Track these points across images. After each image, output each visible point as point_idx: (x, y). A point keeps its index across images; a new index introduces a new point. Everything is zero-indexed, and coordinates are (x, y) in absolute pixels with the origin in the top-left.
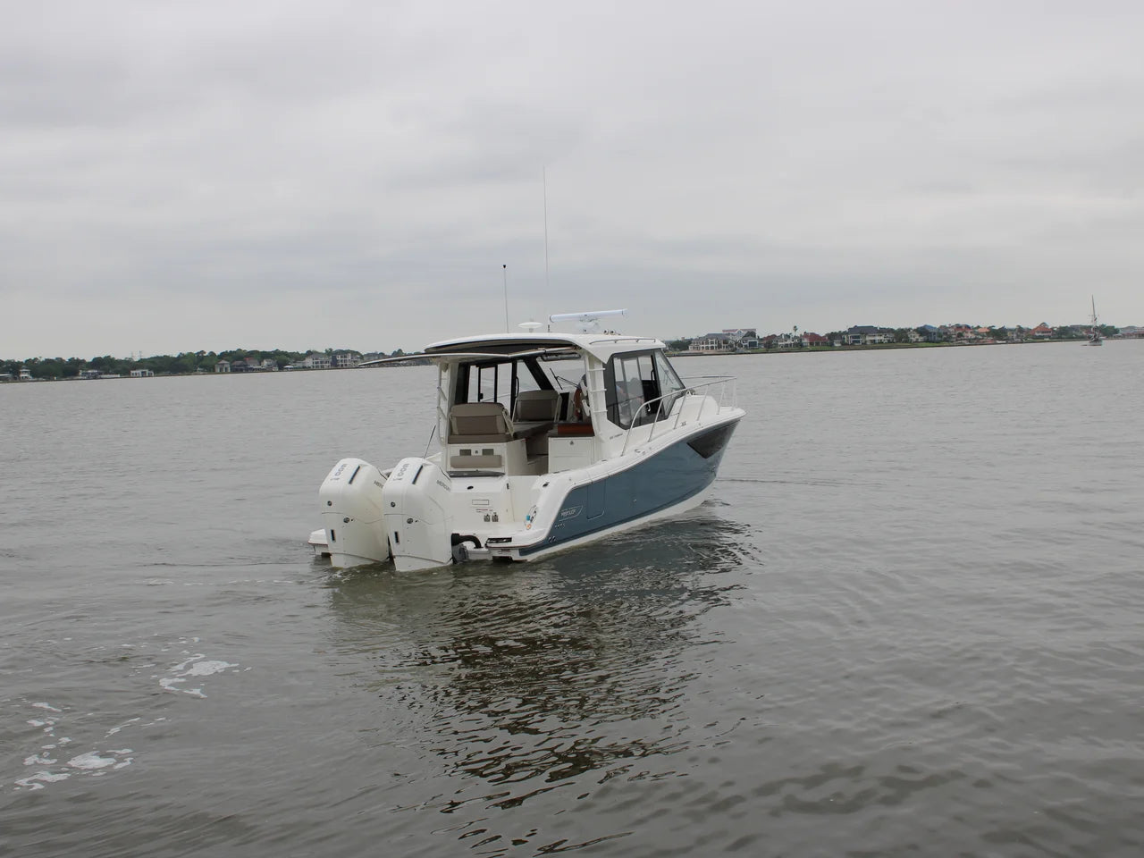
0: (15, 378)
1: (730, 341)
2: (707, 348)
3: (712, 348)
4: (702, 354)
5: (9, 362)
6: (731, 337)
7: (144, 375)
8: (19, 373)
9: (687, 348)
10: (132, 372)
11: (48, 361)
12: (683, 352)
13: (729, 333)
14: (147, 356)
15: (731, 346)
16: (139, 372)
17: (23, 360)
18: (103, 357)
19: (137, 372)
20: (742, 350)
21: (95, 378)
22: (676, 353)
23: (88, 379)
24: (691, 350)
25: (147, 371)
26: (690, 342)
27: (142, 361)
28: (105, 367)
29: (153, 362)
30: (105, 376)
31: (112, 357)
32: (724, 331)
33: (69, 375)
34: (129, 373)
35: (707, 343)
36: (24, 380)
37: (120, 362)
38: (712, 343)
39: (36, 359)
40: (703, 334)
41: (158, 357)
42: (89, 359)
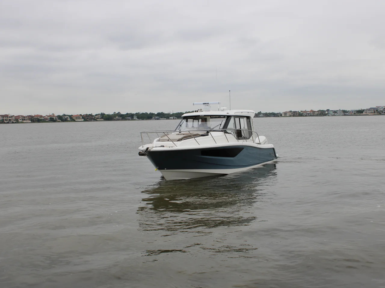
0: (132, 119)
1: (378, 111)
2: (370, 113)
3: (372, 113)
4: (368, 115)
5: (130, 114)
6: (379, 109)
7: (174, 119)
8: (133, 117)
9: (363, 113)
10: (170, 118)
11: (143, 114)
12: (361, 114)
13: (378, 107)
14: (175, 112)
15: (379, 112)
16: (172, 118)
17: (135, 113)
18: (160, 112)
19: (171, 117)
20: (383, 113)
21: (158, 119)
22: (359, 114)
23: (156, 120)
24: (364, 113)
25: (175, 117)
26: (364, 110)
27: (173, 114)
28: (161, 116)
29: (177, 115)
30: (161, 119)
31: (163, 112)
32: (376, 107)
33: (149, 118)
34: (169, 118)
35: (370, 111)
36: (135, 120)
37: (166, 114)
38: (372, 111)
39: (139, 113)
40: (369, 108)
41: (178, 113)
42: (156, 113)
